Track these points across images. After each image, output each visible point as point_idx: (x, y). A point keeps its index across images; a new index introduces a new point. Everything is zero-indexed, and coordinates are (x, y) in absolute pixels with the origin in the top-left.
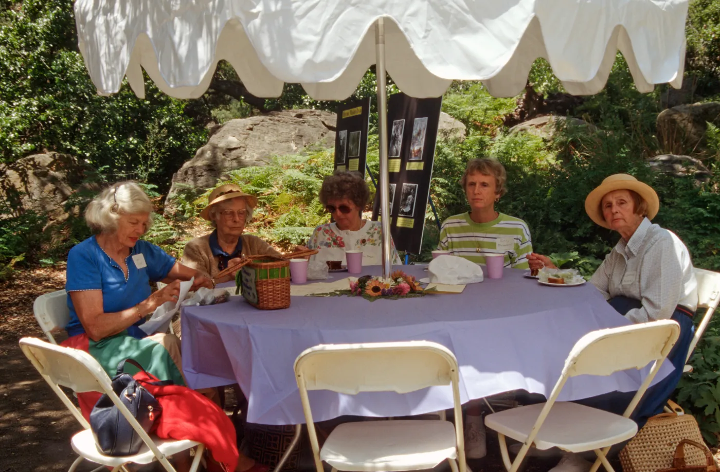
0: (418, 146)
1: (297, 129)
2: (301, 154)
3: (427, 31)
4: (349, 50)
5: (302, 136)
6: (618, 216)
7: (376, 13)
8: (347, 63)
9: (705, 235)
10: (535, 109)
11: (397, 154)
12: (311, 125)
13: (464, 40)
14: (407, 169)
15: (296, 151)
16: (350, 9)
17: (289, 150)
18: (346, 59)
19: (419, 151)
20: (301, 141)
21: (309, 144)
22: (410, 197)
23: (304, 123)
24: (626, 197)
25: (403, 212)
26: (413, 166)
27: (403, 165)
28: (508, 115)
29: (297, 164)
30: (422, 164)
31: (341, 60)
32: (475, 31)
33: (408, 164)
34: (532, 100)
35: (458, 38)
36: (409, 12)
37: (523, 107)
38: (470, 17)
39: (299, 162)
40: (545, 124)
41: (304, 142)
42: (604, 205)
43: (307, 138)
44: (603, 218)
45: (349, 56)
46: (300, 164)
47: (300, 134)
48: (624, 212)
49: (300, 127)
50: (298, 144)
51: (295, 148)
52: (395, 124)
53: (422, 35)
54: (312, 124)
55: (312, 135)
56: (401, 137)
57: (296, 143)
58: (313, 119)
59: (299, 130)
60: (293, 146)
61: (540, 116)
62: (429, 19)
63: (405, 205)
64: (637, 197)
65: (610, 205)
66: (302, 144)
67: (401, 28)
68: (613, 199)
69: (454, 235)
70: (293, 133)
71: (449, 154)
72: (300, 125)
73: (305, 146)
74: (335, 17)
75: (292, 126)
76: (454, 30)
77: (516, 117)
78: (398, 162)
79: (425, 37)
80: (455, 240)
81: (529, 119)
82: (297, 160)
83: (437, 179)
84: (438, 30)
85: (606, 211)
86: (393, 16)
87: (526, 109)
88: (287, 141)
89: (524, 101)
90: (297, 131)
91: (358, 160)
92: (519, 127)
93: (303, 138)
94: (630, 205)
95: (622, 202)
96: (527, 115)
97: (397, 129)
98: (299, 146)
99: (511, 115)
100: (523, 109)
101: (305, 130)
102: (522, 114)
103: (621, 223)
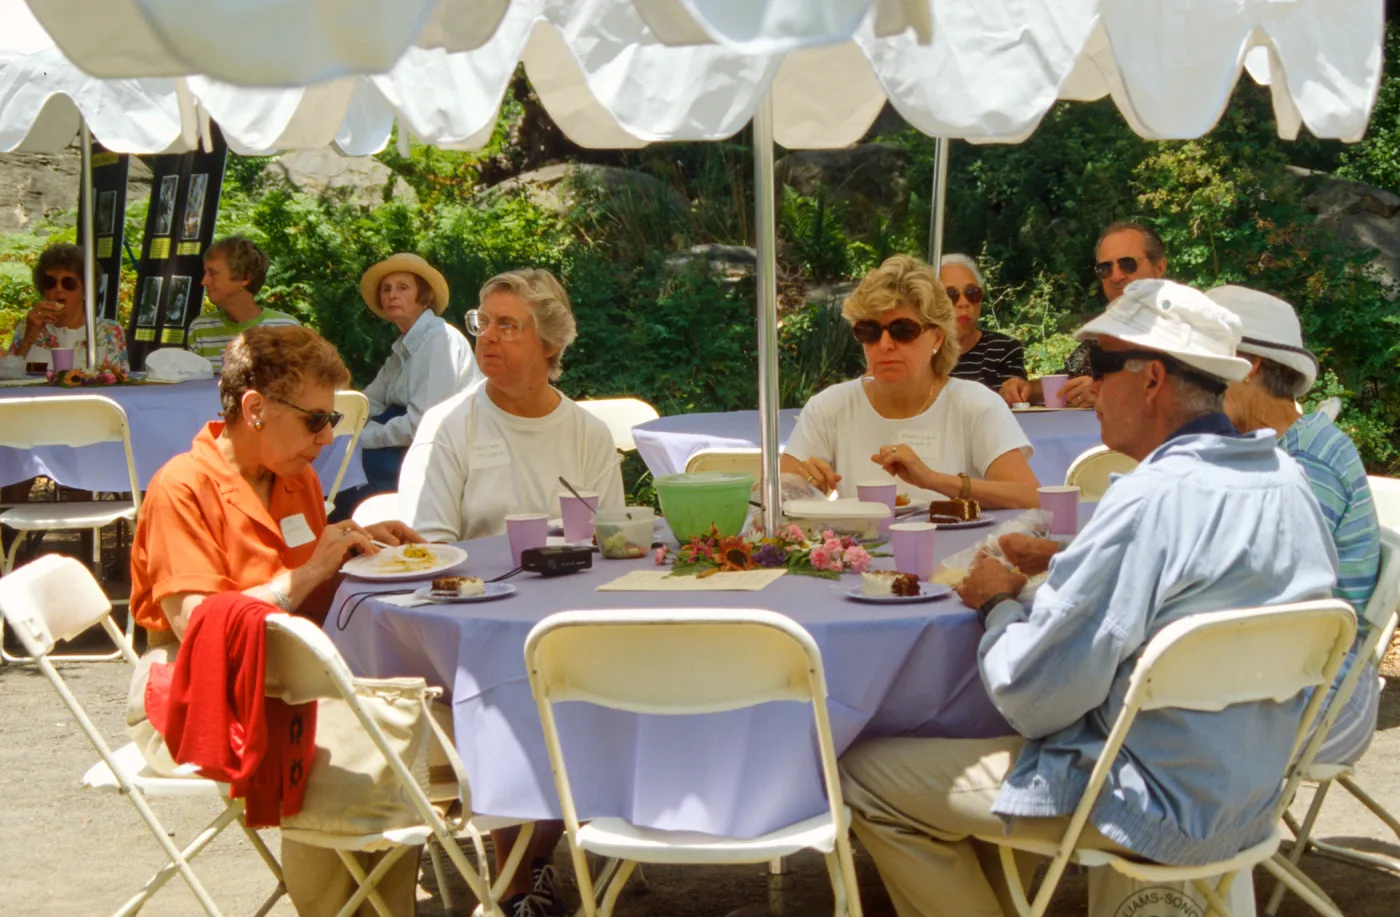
0: (194, 221)
1: (30, 177)
2: (36, 233)
3: (101, 106)
4: (27, 122)
5: (40, 193)
6: (397, 303)
7: (51, 89)
8: (25, 135)
9: (666, 367)
10: (542, 148)
11: (165, 230)
12: (61, 170)
13: (137, 116)
14: (178, 253)
15: (25, 226)
16: (28, 84)
17: (11, 223)
18: (23, 131)
19: (195, 225)
20: (40, 203)
21: (56, 212)
22: (180, 296)
23: (45, 164)
24: (409, 281)
25: (170, 321)
26: (187, 249)
27: (173, 248)
28: (487, 161)
29: (23, 253)
30: (198, 245)
31: (18, 132)
32: (147, 107)
33: (179, 245)
34: (537, 128)
35: (130, 114)
36: (84, 89)
37: (517, 144)
38: (142, 95)
39: (27, 247)
40: (559, 180)
41: (45, 208)
42: (383, 288)
43: (52, 198)
44: (380, 304)
45: (27, 128)
46: (28, 252)
47: (35, 190)
48: (404, 299)
49: (35, 173)
50: (31, 210)
51: (23, 219)
52: (166, 182)
53: (96, 110)
54: (64, 167)
55: (64, 192)
56: (172, 204)
57: (26, 209)
58: (67, 156)
59: (34, 180)
60: (19, 213)
61: (553, 164)
62: (103, 96)
63: (173, 310)
64: (423, 285)
65: (388, 289)
66: (40, 211)
67: (77, 103)
68: (393, 282)
69: (205, 339)
70: (20, 186)
71: (331, 237)
72: (35, 168)
73: (47, 216)
74: (13, 91)
75: (18, 171)
76: (127, 106)
77: (505, 163)
78: (166, 242)
79: (99, 113)
80: (205, 345)
81: (529, 168)
82: (23, 244)
83: (301, 285)
84: (113, 107)
85: (384, 296)
86: (68, 92)
87: (523, 148)
88: (6, 204)
89: (522, 131)
90: (29, 182)
91: (111, 239)
92: (508, 184)
93: (43, 199)
94: (412, 292)
95: (403, 287)
96: (526, 161)
97: (167, 189)
98: (33, 215)
99: (494, 161)
100: (519, 148)
101: (47, 180)
102: (515, 157)
103: (399, 312)
